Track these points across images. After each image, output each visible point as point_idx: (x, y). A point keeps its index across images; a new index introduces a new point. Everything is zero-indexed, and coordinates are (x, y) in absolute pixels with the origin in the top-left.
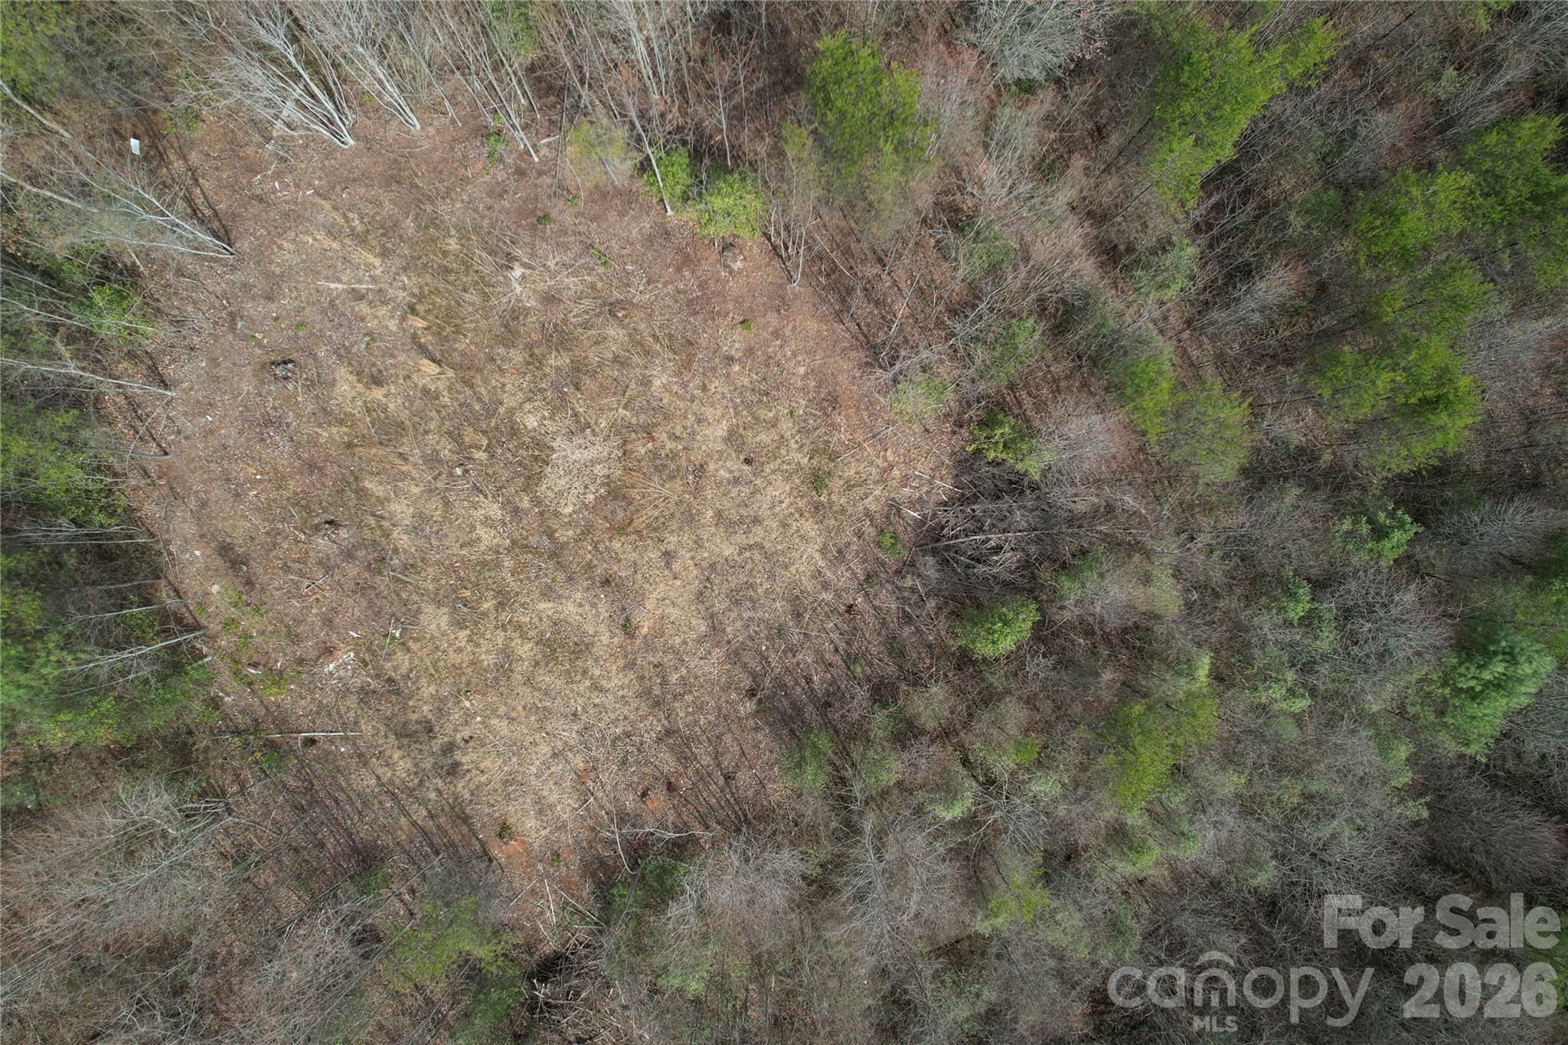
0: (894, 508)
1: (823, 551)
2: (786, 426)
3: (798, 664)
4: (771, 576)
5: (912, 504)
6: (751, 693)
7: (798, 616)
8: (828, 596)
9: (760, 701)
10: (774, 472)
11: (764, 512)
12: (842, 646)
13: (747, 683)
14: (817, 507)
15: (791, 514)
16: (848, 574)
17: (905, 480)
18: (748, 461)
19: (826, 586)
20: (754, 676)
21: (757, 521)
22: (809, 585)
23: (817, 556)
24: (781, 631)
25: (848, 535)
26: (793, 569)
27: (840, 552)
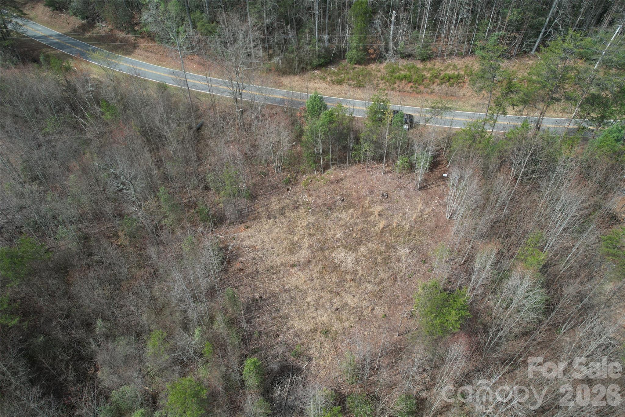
0: (310, 359)
1: (301, 330)
2: (346, 324)
3: (265, 315)
4: (297, 311)
5: (309, 367)
6: (261, 297)
7: (281, 317)
8: (285, 329)
9: (257, 300)
10: (332, 317)
11: (319, 312)
12: (265, 331)
13: (264, 297)
14: (316, 330)
15: (316, 321)
16: (290, 337)
17: (318, 365)
18: (337, 309)
19: (288, 329)
20: (265, 300)
21: (317, 309)
22: (290, 323)
23: (299, 327)
24: (278, 311)
25: (304, 340)
26: (297, 319)
27: (299, 336)
